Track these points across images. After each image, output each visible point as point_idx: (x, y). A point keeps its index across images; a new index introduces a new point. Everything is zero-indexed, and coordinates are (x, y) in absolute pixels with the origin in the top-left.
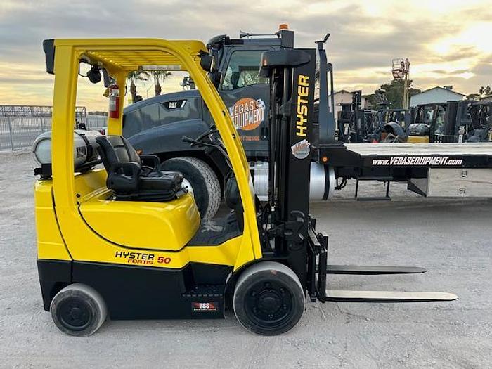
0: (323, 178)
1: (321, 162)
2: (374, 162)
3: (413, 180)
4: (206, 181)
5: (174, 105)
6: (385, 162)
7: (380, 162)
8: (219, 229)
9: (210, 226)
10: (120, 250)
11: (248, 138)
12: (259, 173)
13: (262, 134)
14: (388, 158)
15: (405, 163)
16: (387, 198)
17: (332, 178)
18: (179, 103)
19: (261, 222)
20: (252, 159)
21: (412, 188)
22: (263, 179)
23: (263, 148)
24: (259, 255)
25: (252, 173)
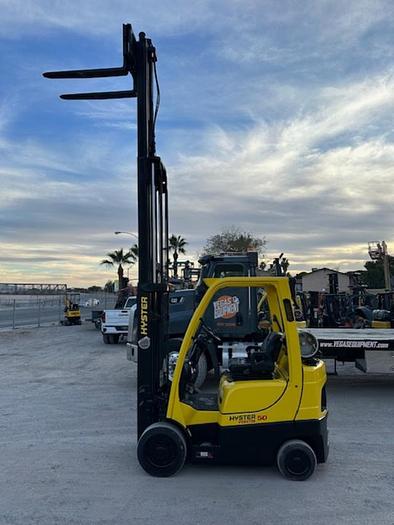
2: (321, 345)
3: (358, 361)
5: (174, 301)
6: (330, 345)
7: (326, 345)
13: (238, 321)
15: (344, 346)
18: (179, 299)
21: (358, 366)
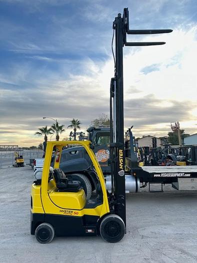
0: (135, 182)
1: (133, 175)
2: (155, 176)
3: (173, 183)
4: (86, 184)
5: (73, 153)
6: (159, 176)
7: (157, 175)
8: (94, 203)
9: (90, 202)
10: (62, 209)
11: (103, 165)
12: (108, 180)
13: (109, 163)
14: (160, 174)
15: (167, 176)
16: (162, 191)
17: (139, 182)
18: (76, 152)
19: (109, 200)
20: (105, 174)
21: (173, 186)
22: (109, 183)
23: (109, 170)
24: (109, 212)
25: (105, 180)
